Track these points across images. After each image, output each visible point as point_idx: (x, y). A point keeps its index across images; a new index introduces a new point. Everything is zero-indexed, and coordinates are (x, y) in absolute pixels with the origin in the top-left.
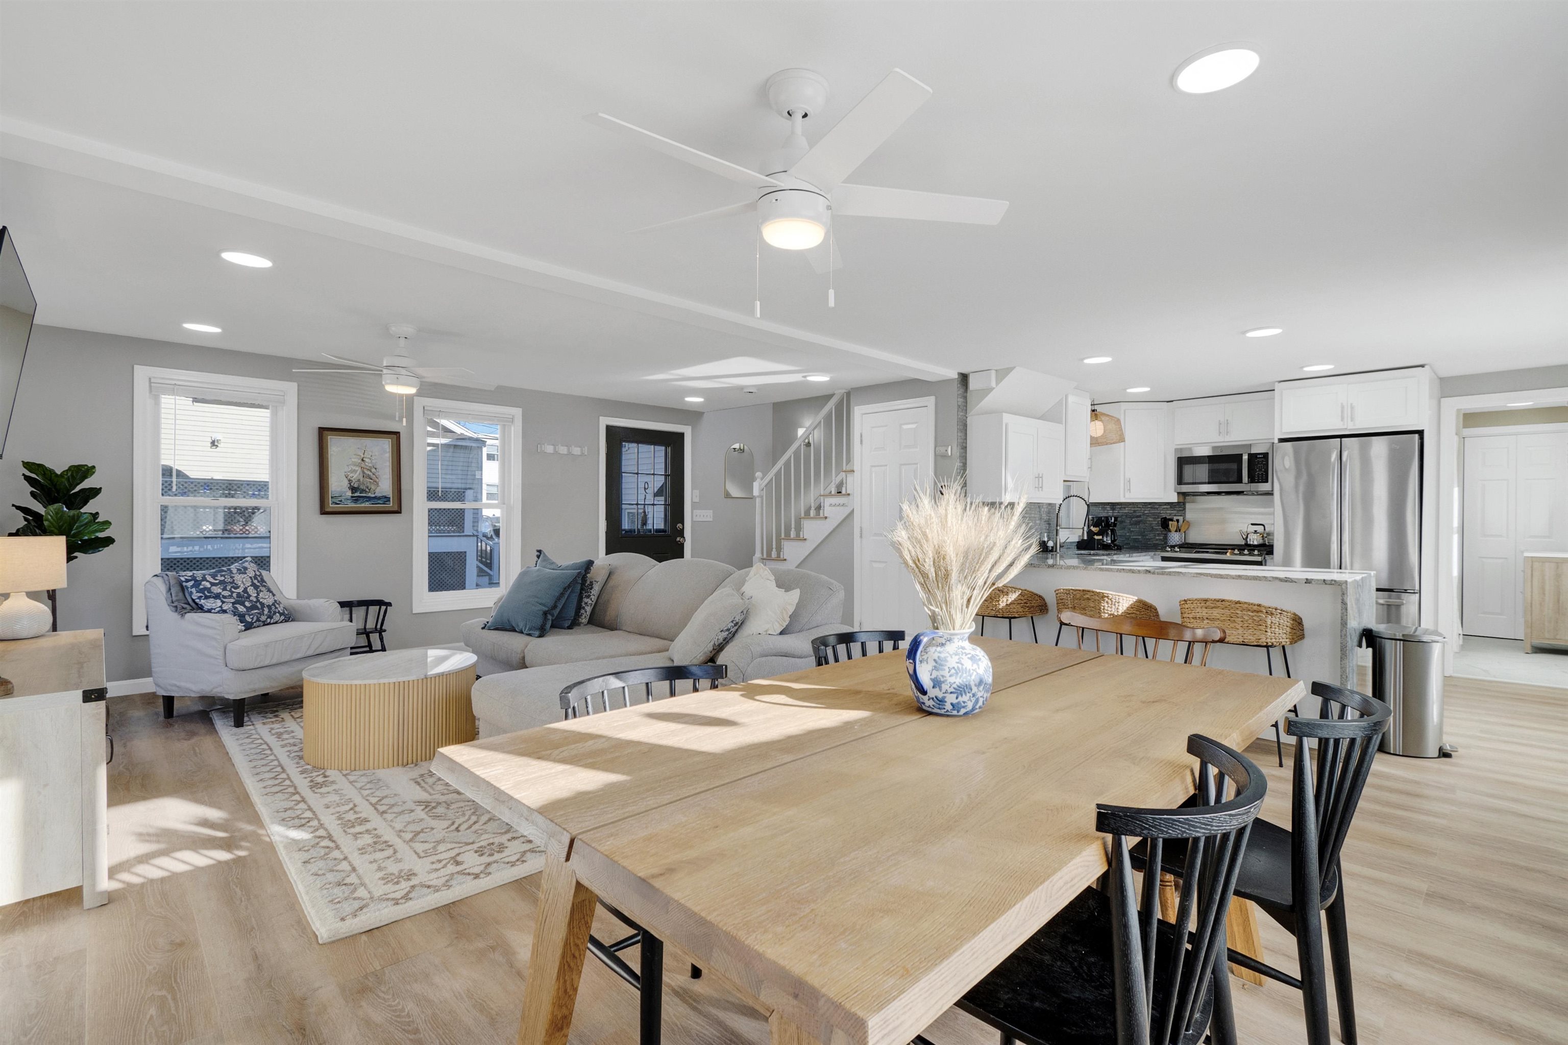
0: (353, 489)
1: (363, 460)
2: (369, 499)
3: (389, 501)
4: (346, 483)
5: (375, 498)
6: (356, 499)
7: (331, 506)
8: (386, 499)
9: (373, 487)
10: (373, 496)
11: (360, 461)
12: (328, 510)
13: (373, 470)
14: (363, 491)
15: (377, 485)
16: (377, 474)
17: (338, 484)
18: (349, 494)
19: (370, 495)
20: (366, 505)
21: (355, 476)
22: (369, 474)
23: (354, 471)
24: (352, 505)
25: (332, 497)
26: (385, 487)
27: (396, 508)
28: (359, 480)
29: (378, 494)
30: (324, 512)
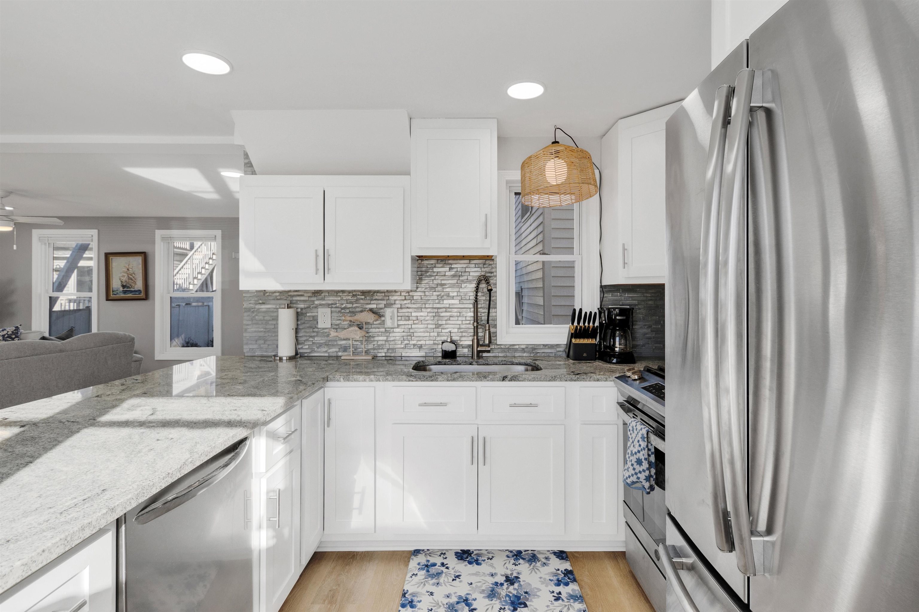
0: (124, 286)
1: (128, 270)
2: (131, 292)
3: (141, 293)
4: (120, 283)
5: (135, 291)
6: (125, 292)
7: (112, 296)
8: (139, 291)
9: (133, 285)
10: (133, 290)
11: (126, 270)
12: (110, 298)
13: (133, 275)
14: (128, 287)
15: (136, 284)
16: (135, 277)
17: (116, 284)
18: (121, 289)
19: (132, 289)
20: (130, 295)
21: (124, 279)
22: (131, 278)
23: (124, 276)
24: (122, 295)
25: (113, 291)
26: (139, 285)
27: (144, 297)
28: (126, 281)
29: (136, 289)
30: (108, 299)
